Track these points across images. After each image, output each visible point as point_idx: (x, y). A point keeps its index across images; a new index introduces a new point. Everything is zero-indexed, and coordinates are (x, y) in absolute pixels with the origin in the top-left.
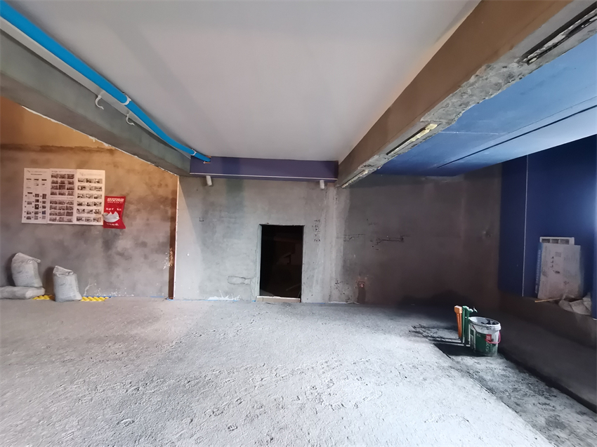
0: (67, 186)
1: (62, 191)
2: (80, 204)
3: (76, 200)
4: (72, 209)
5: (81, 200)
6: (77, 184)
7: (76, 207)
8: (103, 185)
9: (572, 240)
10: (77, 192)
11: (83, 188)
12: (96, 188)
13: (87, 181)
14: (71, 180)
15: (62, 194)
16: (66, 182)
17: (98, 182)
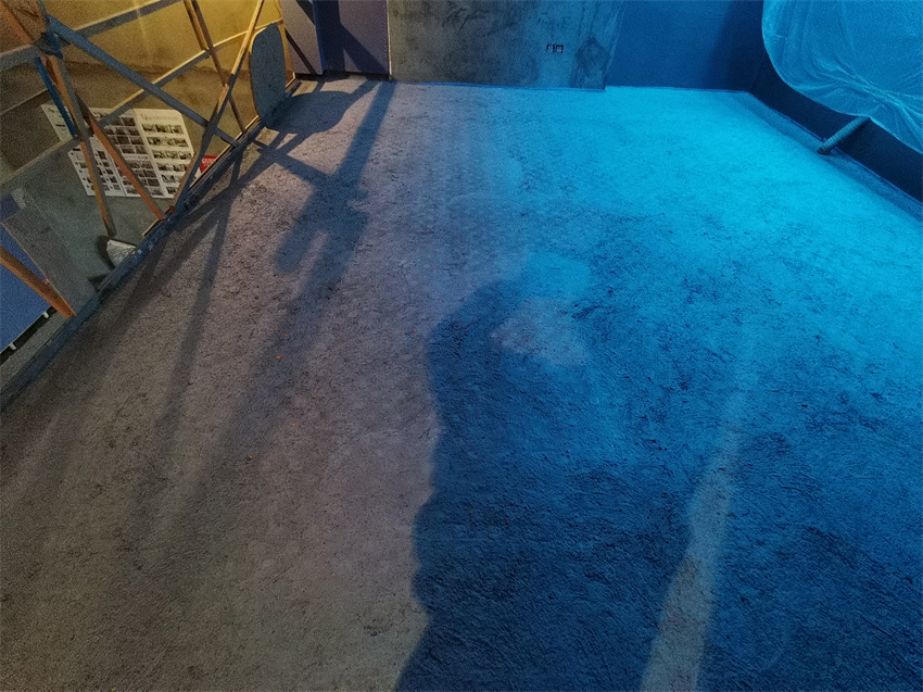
0: (130, 138)
1: (127, 147)
2: (163, 168)
3: (155, 162)
4: (153, 175)
5: (164, 161)
6: (145, 135)
7: (159, 174)
8: (185, 136)
10: (150, 148)
11: (157, 141)
12: (177, 142)
13: (159, 130)
14: (131, 128)
15: (130, 152)
16: (126, 132)
17: (177, 131)
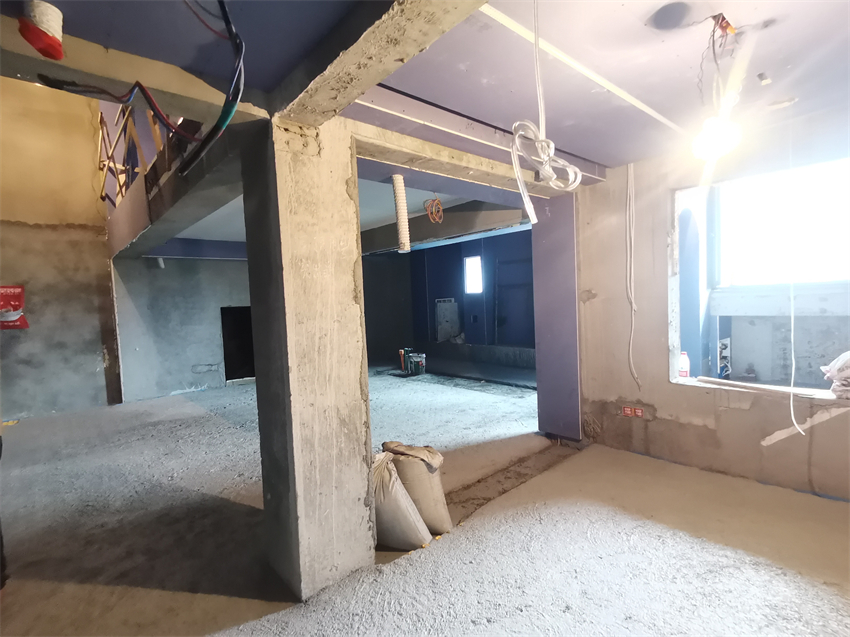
9: (453, 300)
